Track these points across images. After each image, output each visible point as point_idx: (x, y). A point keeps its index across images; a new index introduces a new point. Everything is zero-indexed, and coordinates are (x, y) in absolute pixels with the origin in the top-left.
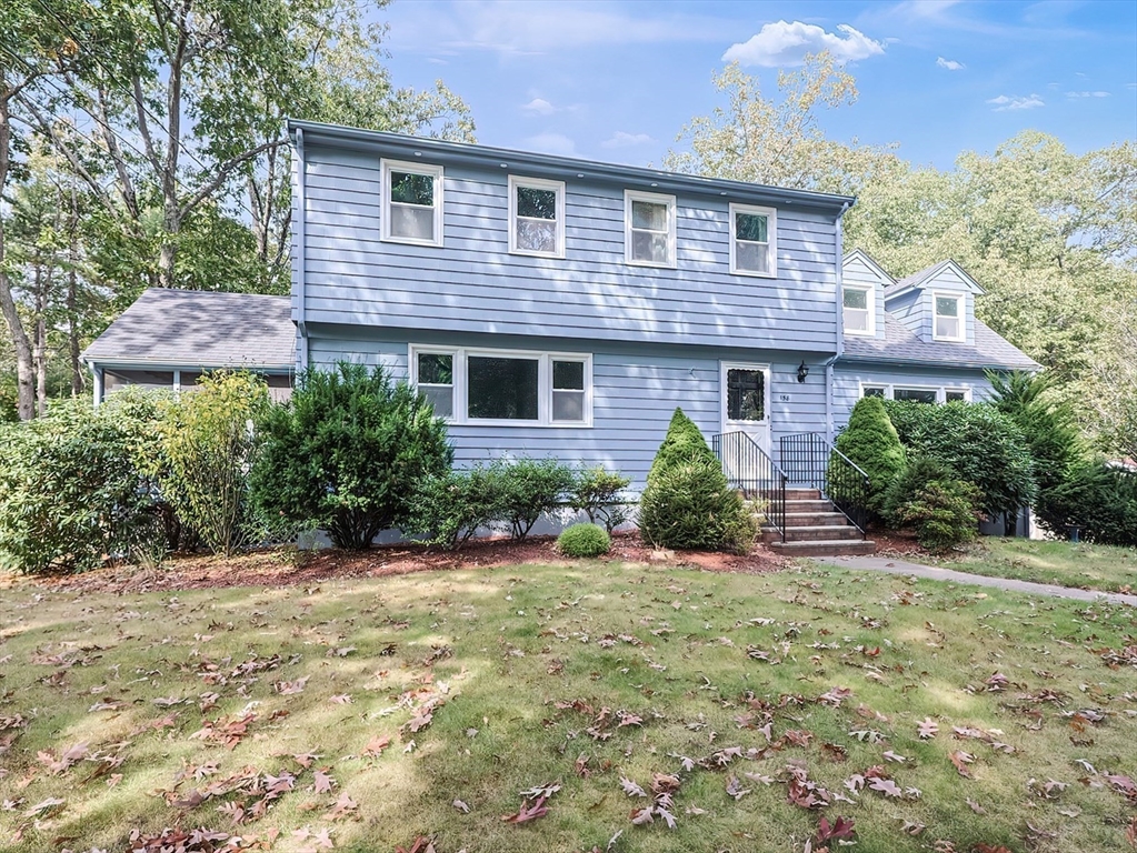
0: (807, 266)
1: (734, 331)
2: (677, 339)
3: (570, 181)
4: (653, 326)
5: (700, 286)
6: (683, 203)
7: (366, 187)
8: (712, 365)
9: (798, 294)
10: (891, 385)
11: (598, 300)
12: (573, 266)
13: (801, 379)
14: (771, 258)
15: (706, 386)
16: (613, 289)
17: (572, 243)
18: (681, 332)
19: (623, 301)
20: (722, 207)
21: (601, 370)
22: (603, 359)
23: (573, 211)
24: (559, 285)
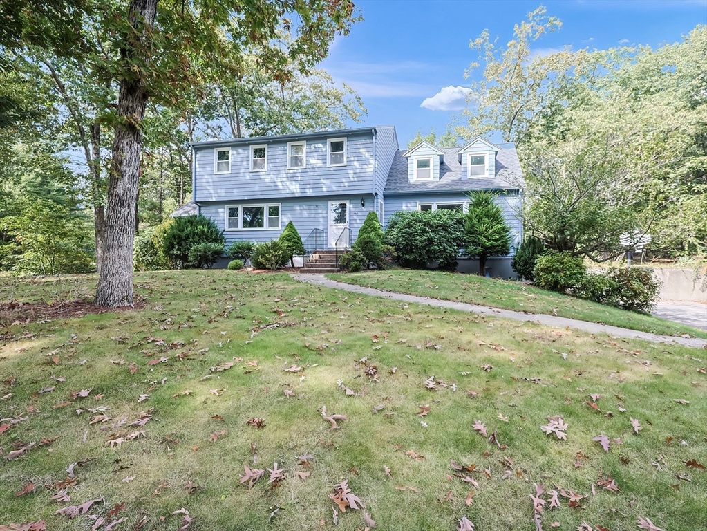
0: (360, 159)
1: (330, 189)
2: (308, 194)
3: (269, 143)
4: (298, 191)
5: (316, 174)
6: (309, 142)
7: (211, 158)
8: (324, 203)
9: (358, 171)
10: (435, 203)
11: (279, 184)
12: (272, 173)
13: (363, 205)
14: (345, 158)
15: (325, 212)
16: (284, 179)
17: (271, 165)
18: (309, 192)
19: (288, 183)
20: (324, 141)
21: (284, 209)
22: (285, 204)
23: (270, 153)
24: (267, 180)
